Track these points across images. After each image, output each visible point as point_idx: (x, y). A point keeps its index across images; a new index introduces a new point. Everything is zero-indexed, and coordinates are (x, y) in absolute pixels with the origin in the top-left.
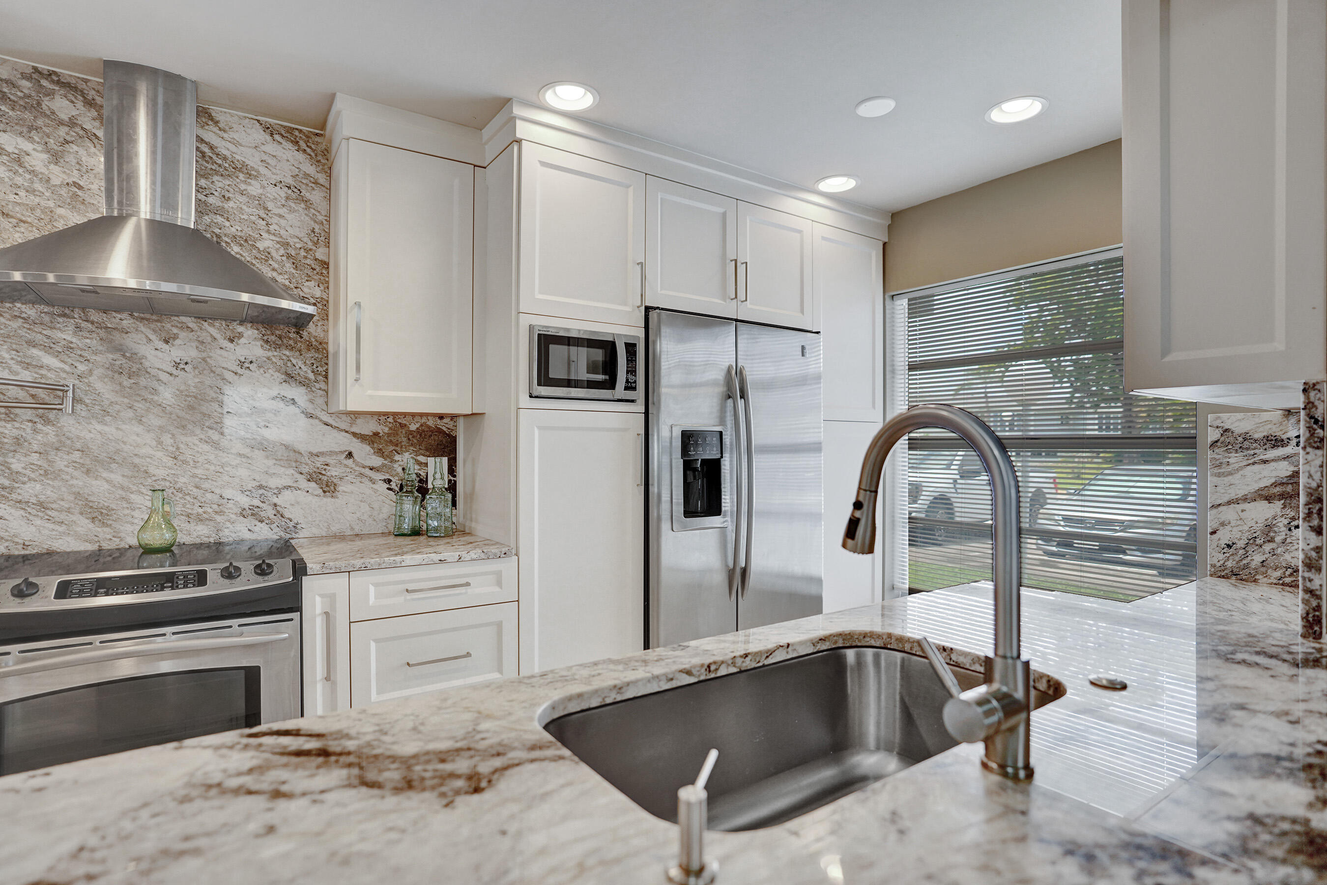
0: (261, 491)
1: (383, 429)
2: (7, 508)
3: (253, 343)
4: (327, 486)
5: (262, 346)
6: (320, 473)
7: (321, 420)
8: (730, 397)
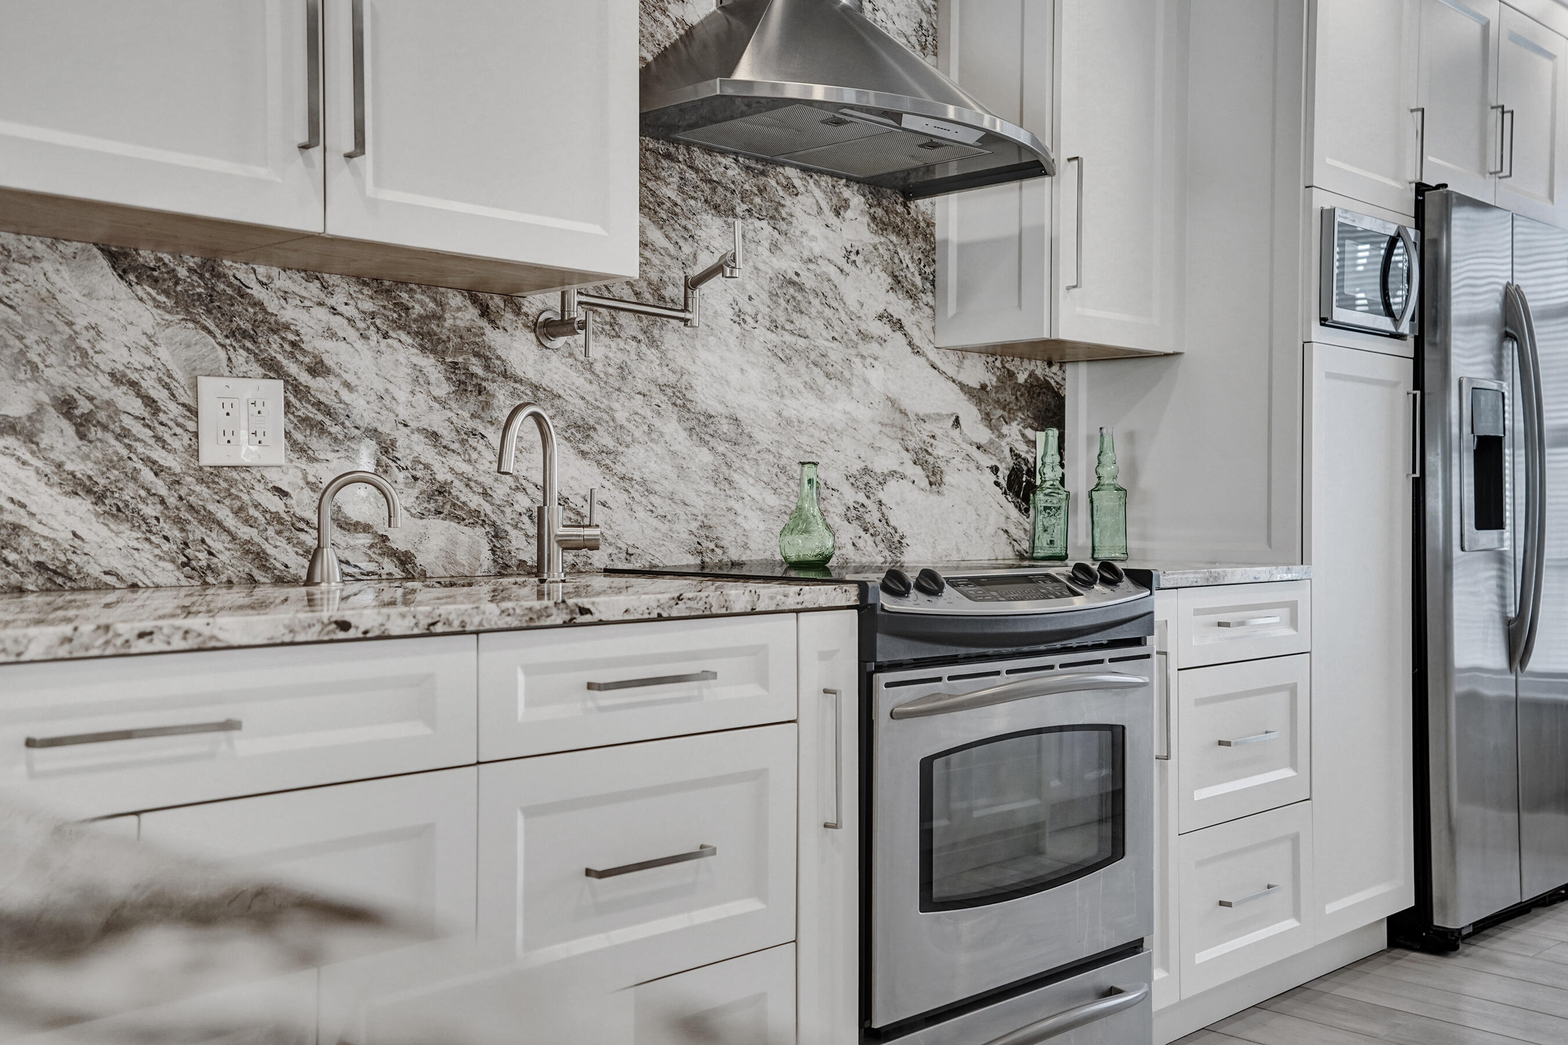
0: (866, 478)
1: (990, 380)
2: (612, 487)
3: (859, 218)
4: (934, 474)
5: (869, 225)
6: (927, 451)
7: (928, 359)
8: (1507, 336)
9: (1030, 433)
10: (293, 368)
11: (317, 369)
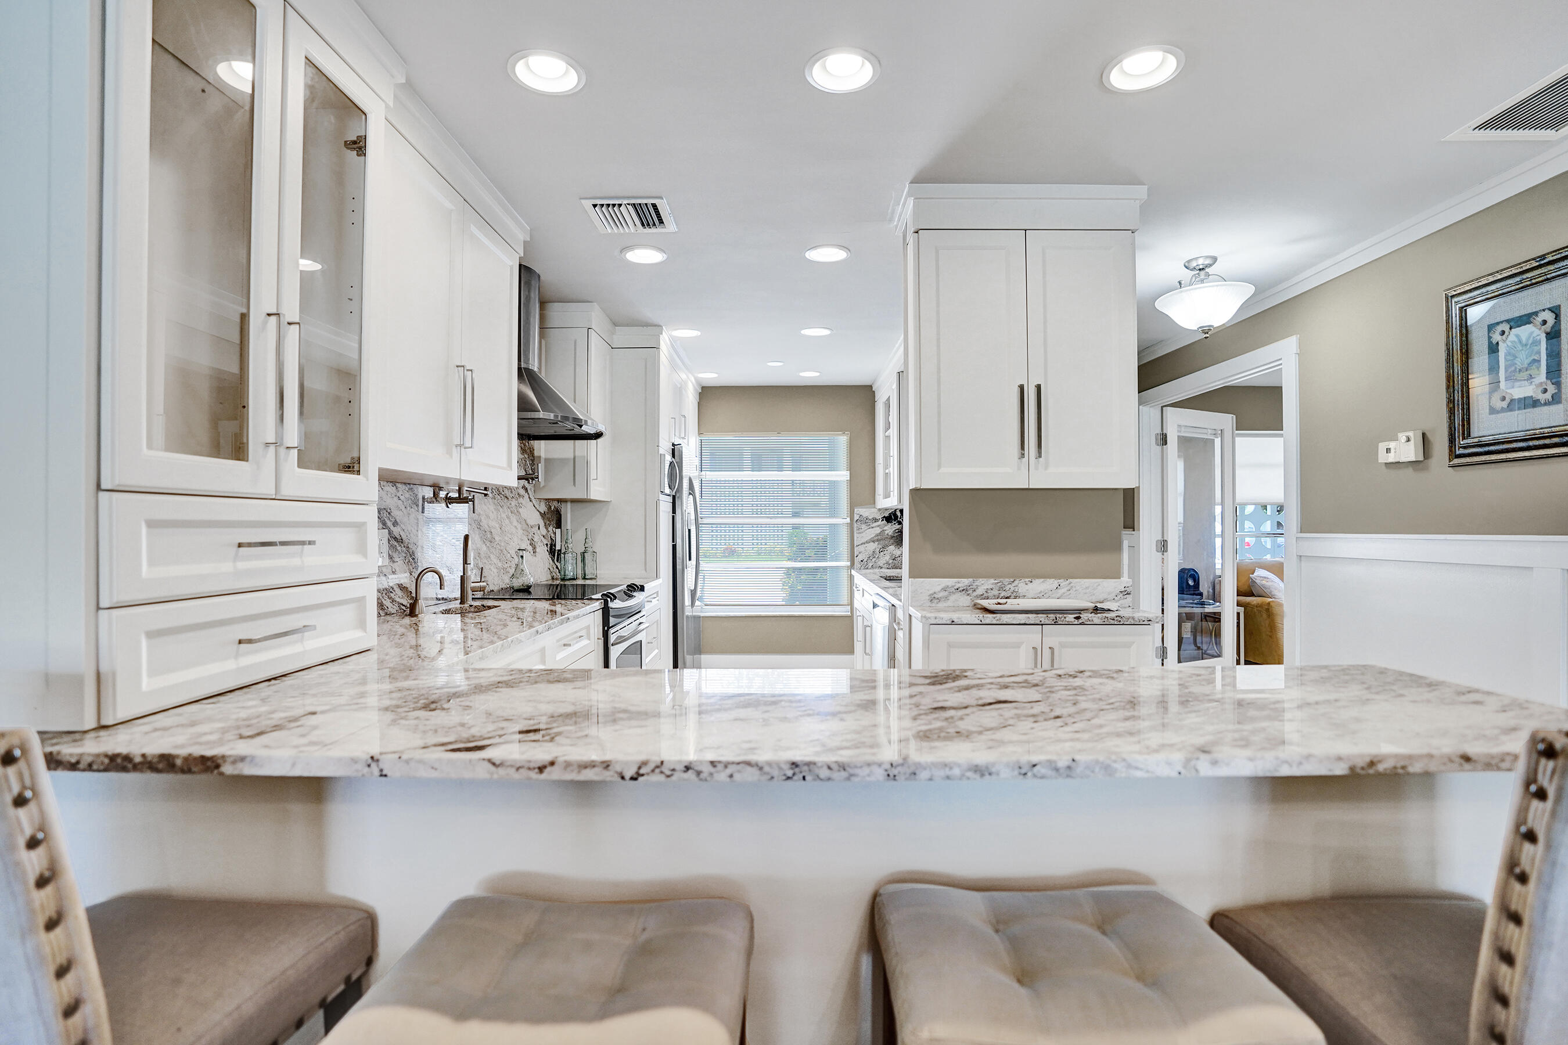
1: (547, 511)
4: (534, 548)
6: (532, 540)
7: (534, 505)
8: (690, 494)
9: (554, 529)
10: (389, 524)
11: (395, 524)
